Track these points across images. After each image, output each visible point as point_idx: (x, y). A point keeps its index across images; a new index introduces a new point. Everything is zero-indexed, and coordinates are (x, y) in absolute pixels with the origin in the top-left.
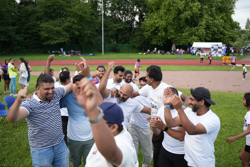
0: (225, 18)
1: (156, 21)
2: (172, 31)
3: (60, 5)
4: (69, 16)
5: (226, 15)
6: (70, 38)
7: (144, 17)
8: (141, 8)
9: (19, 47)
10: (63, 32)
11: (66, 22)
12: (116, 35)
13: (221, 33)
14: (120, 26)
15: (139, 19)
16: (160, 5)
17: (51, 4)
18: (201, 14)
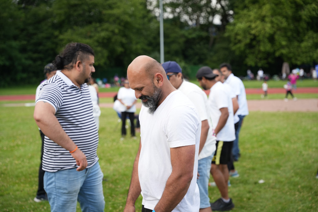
4: (108, 21)
6: (109, 58)
8: (225, 2)
9: (24, 75)
10: (97, 46)
11: (102, 30)
14: (190, 34)
15: (222, 20)
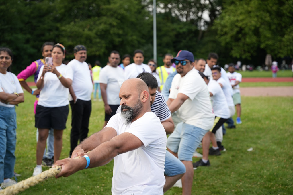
7: (217, 13)
11: (101, 24)
12: (174, 42)
14: (181, 28)
15: (210, 16)
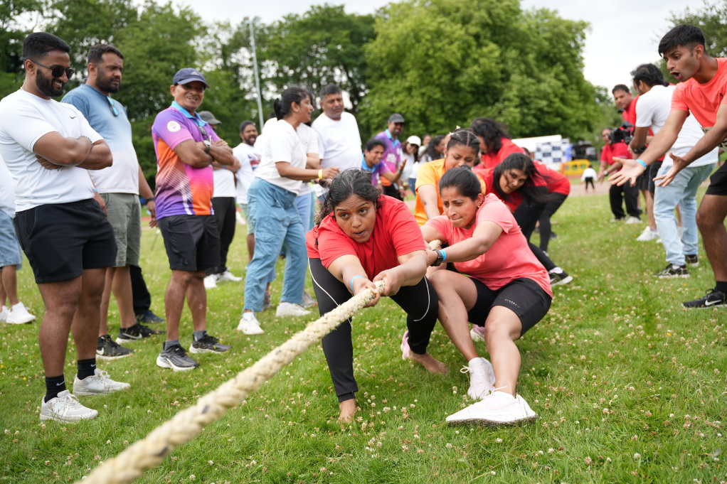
0: (564, 77)
1: (397, 100)
2: (441, 120)
3: (152, 82)
5: (566, 71)
7: (362, 94)
8: (353, 72)
13: (558, 114)
16: (401, 61)
17: (129, 82)
18: (503, 71)
